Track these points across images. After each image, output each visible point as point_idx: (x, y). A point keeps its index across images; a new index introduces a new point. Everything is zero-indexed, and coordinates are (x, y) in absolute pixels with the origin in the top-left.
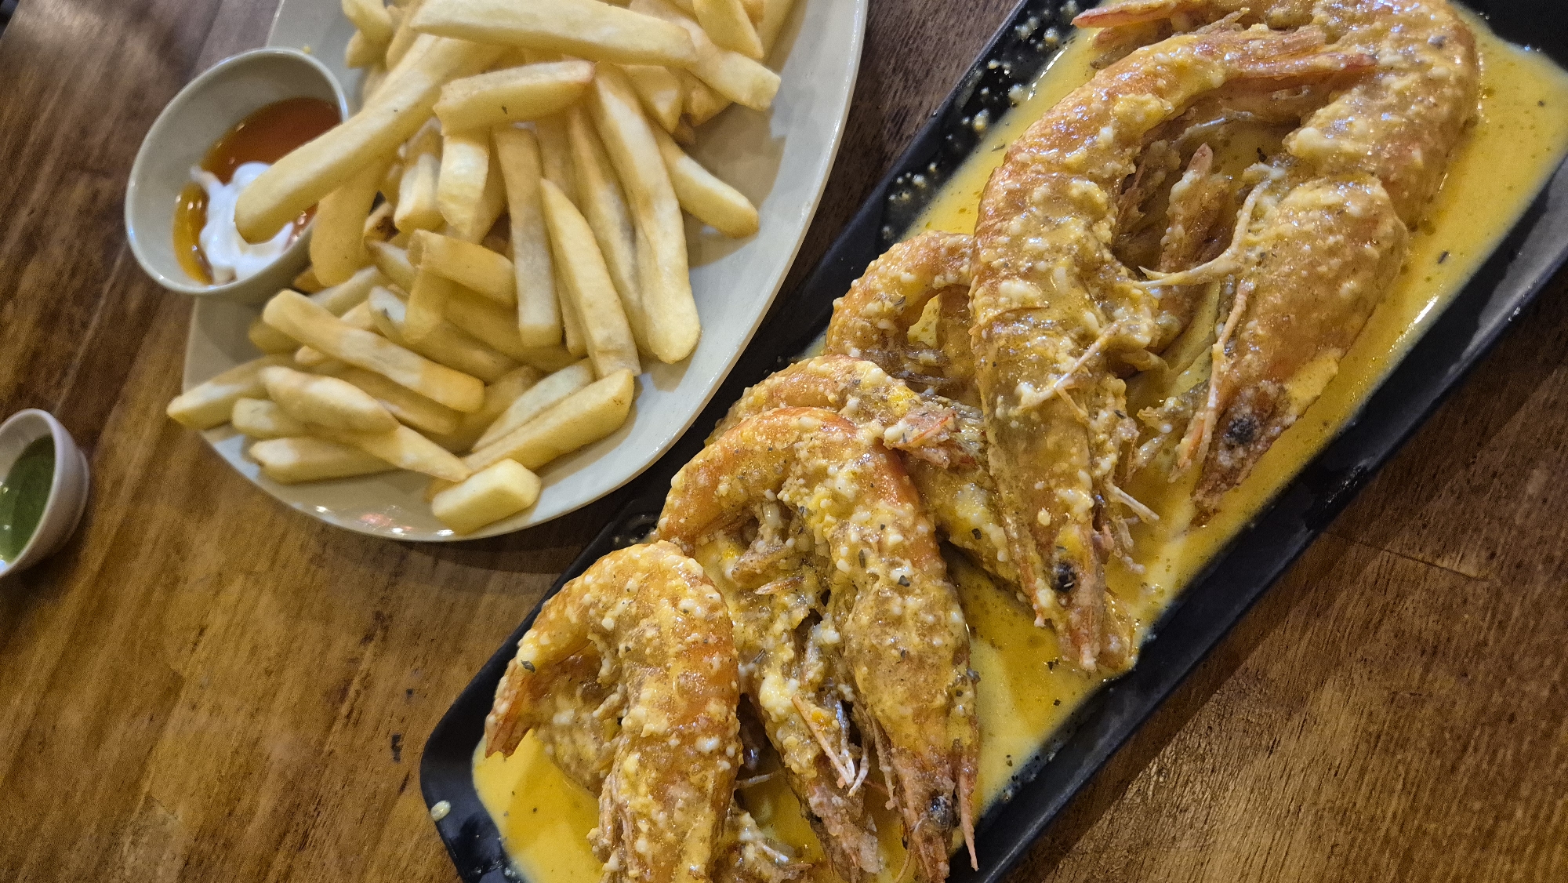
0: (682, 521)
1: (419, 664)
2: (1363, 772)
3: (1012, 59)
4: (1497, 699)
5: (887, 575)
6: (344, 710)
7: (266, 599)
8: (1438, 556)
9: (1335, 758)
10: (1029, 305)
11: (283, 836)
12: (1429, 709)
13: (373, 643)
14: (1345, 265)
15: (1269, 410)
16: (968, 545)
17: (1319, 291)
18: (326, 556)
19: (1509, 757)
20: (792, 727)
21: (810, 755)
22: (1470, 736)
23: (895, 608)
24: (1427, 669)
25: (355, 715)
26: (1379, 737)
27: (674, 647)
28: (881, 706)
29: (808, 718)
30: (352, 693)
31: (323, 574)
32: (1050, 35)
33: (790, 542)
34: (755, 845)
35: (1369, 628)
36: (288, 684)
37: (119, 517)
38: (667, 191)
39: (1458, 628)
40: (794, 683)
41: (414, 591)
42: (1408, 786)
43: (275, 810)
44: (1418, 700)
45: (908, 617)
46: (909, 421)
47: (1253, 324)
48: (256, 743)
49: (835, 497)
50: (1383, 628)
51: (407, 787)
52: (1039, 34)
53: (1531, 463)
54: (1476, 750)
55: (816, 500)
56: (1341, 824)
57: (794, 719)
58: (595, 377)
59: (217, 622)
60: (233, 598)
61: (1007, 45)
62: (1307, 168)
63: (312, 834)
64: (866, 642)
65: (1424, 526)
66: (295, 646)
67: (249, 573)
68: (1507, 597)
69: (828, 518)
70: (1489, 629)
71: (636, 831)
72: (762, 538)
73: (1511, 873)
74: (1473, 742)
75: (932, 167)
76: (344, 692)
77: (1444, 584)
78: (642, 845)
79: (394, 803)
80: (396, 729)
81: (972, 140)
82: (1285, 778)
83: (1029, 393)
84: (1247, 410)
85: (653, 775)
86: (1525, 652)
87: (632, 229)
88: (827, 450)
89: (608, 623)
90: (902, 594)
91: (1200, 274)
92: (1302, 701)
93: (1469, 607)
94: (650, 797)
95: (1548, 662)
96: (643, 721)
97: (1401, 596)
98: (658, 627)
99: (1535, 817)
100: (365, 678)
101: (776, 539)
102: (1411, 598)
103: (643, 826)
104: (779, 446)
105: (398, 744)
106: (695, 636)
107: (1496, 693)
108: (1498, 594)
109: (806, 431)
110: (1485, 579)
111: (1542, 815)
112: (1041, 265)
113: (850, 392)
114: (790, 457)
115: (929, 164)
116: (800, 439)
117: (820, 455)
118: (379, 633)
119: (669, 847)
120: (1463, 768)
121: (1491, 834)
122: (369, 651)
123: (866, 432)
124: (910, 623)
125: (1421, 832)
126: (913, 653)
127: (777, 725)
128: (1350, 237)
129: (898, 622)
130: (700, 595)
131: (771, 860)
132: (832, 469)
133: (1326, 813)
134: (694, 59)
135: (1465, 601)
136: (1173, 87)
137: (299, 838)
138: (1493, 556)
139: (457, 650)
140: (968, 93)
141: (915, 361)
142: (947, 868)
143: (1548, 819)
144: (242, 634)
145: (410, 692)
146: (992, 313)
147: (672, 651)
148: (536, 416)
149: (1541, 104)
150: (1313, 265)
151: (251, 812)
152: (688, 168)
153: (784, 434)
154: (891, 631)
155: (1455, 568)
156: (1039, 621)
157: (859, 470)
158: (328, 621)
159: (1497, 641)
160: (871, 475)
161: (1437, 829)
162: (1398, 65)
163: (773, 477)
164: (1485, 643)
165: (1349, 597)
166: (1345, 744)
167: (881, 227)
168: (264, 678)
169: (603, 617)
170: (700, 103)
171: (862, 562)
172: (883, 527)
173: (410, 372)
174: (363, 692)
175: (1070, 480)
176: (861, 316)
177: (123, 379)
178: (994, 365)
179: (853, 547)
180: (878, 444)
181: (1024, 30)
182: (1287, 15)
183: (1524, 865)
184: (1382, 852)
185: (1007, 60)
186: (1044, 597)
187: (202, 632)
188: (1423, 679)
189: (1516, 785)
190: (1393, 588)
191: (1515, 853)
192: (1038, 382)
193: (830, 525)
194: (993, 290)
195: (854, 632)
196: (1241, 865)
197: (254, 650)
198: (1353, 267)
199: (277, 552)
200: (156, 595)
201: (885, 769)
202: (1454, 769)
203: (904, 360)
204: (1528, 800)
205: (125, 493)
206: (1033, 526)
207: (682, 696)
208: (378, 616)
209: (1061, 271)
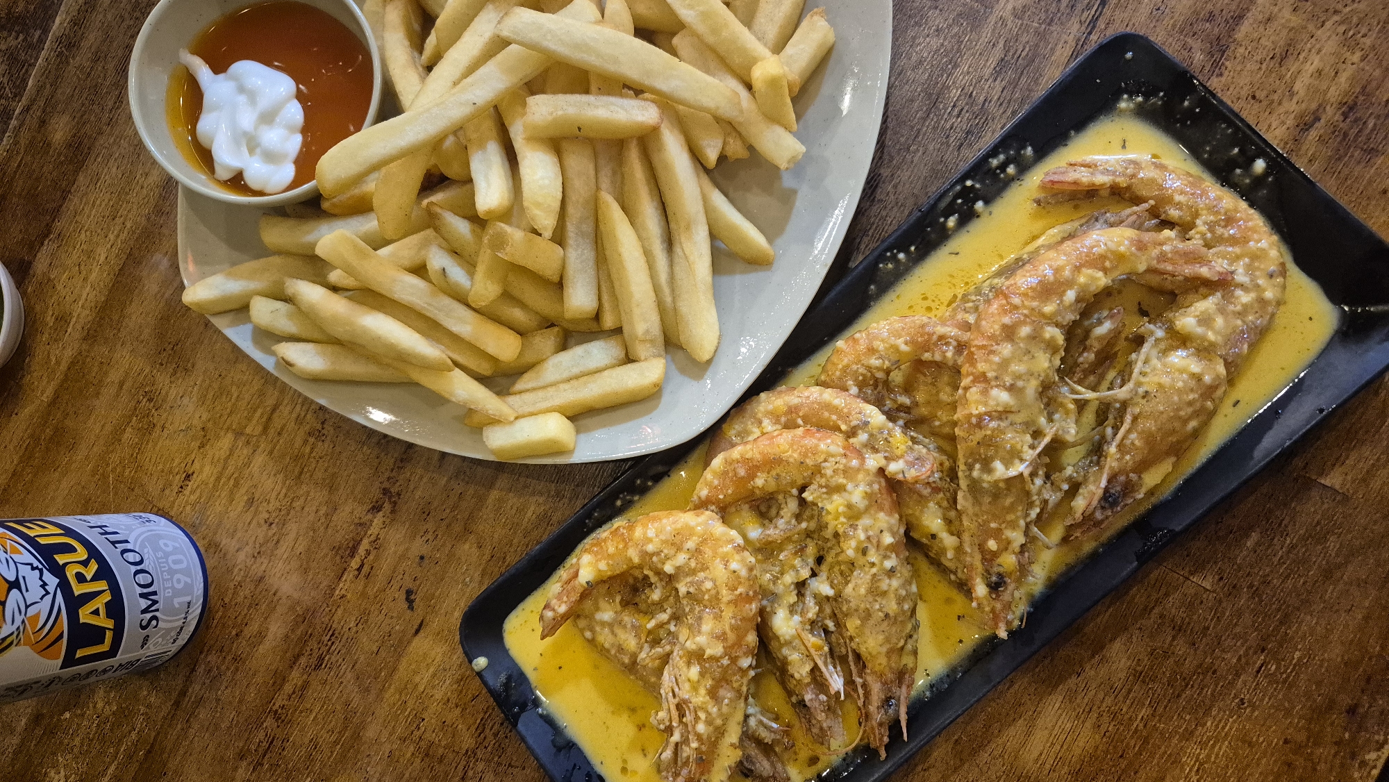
0: (721, 497)
1: (430, 536)
2: (1130, 691)
3: (982, 182)
4: (1208, 660)
5: (882, 564)
6: (355, 563)
7: (259, 459)
8: (1192, 574)
9: (1115, 683)
10: (1008, 410)
11: (296, 658)
12: (1172, 660)
13: (381, 514)
14: (1195, 412)
15: (1129, 488)
16: (924, 540)
17: (1177, 425)
18: (324, 432)
19: (1209, 693)
20: (794, 648)
21: (808, 668)
22: (1191, 679)
23: (884, 585)
24: (1174, 638)
25: (366, 569)
26: (1141, 673)
27: (726, 595)
28: (866, 645)
29: (809, 645)
30: (362, 550)
31: (323, 448)
32: (1011, 170)
33: (804, 525)
34: (755, 717)
35: (1147, 610)
36: (292, 536)
37: (69, 353)
38: (702, 218)
39: (1195, 617)
40: (797, 618)
41: (421, 478)
42: (1153, 702)
43: (287, 636)
44: (1166, 654)
45: (891, 592)
46: (907, 462)
47: (1133, 436)
48: (261, 579)
49: (850, 506)
50: (1154, 611)
51: (422, 631)
52: (1003, 167)
53: (1251, 528)
54: (1192, 686)
55: (835, 504)
56: (1112, 720)
57: (797, 642)
58: (629, 359)
59: (205, 472)
60: (223, 454)
61: (979, 169)
62: (1181, 340)
63: (327, 658)
64: (862, 606)
65: (1187, 556)
66: (297, 504)
67: (239, 433)
68: (1224, 605)
69: (842, 519)
70: (1212, 620)
71: (697, 718)
72: (782, 517)
73: (1199, 754)
74: (1191, 683)
75: (913, 248)
76: (353, 551)
77: (1192, 591)
78: (701, 728)
79: (409, 642)
80: (409, 584)
81: (944, 236)
82: (1085, 691)
83: (1000, 470)
84: (1118, 489)
85: (710, 683)
86: (1229, 635)
87: (670, 242)
88: (846, 472)
89: (668, 568)
90: (890, 577)
91: (1108, 396)
92: (1102, 648)
93: (1202, 606)
94: (708, 698)
95: (1239, 644)
96: (705, 647)
97: (1167, 595)
98: (714, 581)
99: (1217, 726)
100: (374, 542)
101: (793, 521)
102: (1172, 597)
103: (702, 715)
104: (809, 462)
105: (412, 597)
106: (740, 590)
107: (1209, 657)
108: (1220, 602)
109: (833, 456)
110: (1214, 592)
111: (1220, 726)
112: (1020, 384)
113: (861, 429)
114: (817, 470)
115: (910, 246)
116: (825, 461)
117: (842, 476)
118: (387, 506)
119: (717, 729)
120: (1184, 696)
121: (1192, 733)
122: (378, 520)
123: (873, 461)
124: (892, 595)
125: (1155, 727)
126: (892, 614)
127: (781, 646)
128: (1201, 395)
129: (884, 594)
130: (743, 561)
131: (766, 727)
132: (850, 487)
133: (1104, 714)
134: (741, 119)
135: (1202, 602)
136: (1114, 268)
137: (314, 661)
138: (1221, 579)
139: (467, 530)
140: (947, 200)
141: (895, 401)
142: (888, 740)
143: (1223, 728)
144: (236, 485)
145: (422, 558)
146: (982, 409)
147: (725, 599)
148: (577, 377)
149: (1311, 319)
150: (1179, 409)
151: (261, 635)
152: (719, 200)
153: (814, 454)
154: (879, 599)
155: (1200, 583)
156: (974, 604)
157: (869, 490)
158: (332, 488)
159: (1214, 628)
160: (876, 494)
161: (1164, 728)
162: (1245, 285)
163: (800, 482)
164: (1208, 628)
165: (1139, 590)
166: (1122, 675)
167: (869, 284)
168: (265, 527)
169: (664, 563)
170: (736, 149)
171: (864, 552)
172: (882, 531)
173: (463, 323)
174: (374, 553)
175: (1013, 525)
176: (863, 365)
177: (56, 213)
178: (978, 443)
179: (860, 542)
180: (881, 471)
181: (994, 162)
182: (1180, 217)
183: (1207, 751)
184: (1132, 737)
185: (979, 182)
186: (981, 590)
187: (188, 477)
188: (1171, 645)
189: (1210, 708)
190: (1163, 590)
191: (1203, 745)
192: (1007, 464)
193: (843, 524)
194: (985, 392)
195: (854, 597)
196: (1051, 739)
197: (251, 502)
198: (1196, 414)
199: (269, 419)
200: (127, 435)
201: (859, 680)
202: (1179, 696)
203: (887, 399)
204: (1214, 718)
205: (74, 331)
206: (982, 547)
207: (732, 630)
208: (385, 491)
209: (1032, 387)
